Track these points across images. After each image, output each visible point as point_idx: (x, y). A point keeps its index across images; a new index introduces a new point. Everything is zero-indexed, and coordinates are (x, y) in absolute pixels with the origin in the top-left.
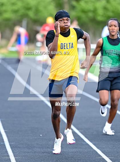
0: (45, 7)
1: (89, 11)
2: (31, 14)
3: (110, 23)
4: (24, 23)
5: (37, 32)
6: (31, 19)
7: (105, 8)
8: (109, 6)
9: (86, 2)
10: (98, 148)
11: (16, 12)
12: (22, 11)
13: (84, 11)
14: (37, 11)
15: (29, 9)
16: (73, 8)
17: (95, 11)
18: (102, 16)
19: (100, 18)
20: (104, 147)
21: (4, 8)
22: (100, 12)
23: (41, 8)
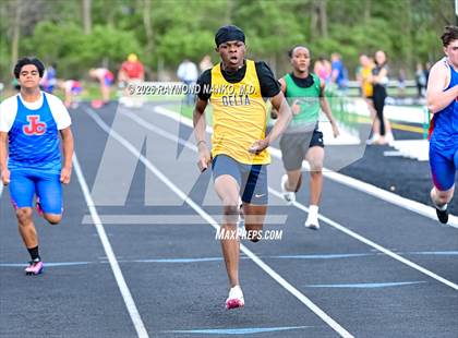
1: (176, 46)
4: (105, 62)
6: (112, 57)
9: (173, 36)
11: (95, 50)
12: (102, 50)
13: (170, 47)
14: (118, 49)
15: (108, 46)
16: (157, 43)
17: (183, 45)
21: (80, 47)
22: (189, 46)
23: (122, 46)
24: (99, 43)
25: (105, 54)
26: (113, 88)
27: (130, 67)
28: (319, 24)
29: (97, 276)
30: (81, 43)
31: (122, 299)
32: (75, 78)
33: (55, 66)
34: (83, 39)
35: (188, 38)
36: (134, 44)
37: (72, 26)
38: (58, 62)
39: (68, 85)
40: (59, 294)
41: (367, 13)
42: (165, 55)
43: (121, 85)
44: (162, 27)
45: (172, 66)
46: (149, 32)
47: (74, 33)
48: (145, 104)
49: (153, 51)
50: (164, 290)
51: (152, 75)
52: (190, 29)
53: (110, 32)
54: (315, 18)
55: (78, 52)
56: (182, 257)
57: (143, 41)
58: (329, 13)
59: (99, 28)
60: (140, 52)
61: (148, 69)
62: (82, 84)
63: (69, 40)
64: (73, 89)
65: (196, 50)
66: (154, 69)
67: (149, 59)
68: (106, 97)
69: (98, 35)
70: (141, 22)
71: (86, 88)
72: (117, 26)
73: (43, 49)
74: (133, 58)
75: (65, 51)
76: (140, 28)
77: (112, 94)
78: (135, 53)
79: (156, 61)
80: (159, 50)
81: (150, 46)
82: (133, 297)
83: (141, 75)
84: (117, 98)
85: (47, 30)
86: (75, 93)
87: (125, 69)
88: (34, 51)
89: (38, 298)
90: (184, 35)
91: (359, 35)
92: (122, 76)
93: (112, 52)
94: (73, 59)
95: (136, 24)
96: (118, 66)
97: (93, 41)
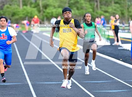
3: (87, 15)
4: (27, 18)
5: (31, 21)
9: (49, 10)
11: (24, 14)
12: (26, 14)
13: (48, 13)
14: (31, 14)
15: (28, 13)
16: (44, 12)
17: (52, 13)
24: (25, 12)
25: (27, 16)
26: (29, 27)
27: (35, 20)
28: (97, 6)
29: (24, 88)
30: (19, 12)
31: (32, 95)
32: (17, 23)
33: (10, 19)
34: (20, 10)
35: (54, 10)
36: (36, 12)
37: (16, 6)
38: (11, 18)
39: (15, 25)
40: (12, 93)
41: (113, 2)
42: (46, 16)
43: (32, 26)
44: (46, 7)
45: (49, 19)
46: (41, 8)
47: (17, 9)
48: (40, 32)
49: (42, 15)
50: (46, 92)
51: (42, 22)
52: (55, 7)
53: (28, 8)
54: (96, 4)
55: (18, 15)
56: (52, 82)
57: (39, 11)
58: (100, 2)
59: (25, 7)
60: (38, 15)
61: (41, 20)
62: (19, 25)
63: (15, 11)
64: (16, 27)
65: (57, 14)
66: (43, 20)
67: (41, 17)
68: (27, 30)
69: (25, 9)
70: (38, 5)
71: (21, 27)
72: (31, 6)
73: (7, 14)
74: (36, 17)
75: (14, 14)
76: (38, 7)
77: (29, 28)
78: (37, 15)
79: (44, 18)
80: (45, 14)
81: (42, 13)
82: (36, 95)
83: (39, 22)
84: (31, 30)
85: (8, 8)
86: (17, 28)
87: (34, 21)
88: (4, 14)
89: (5, 95)
90: (53, 9)
91: (110, 9)
92: (32, 23)
93: (29, 15)
94: (16, 17)
95: (37, 6)
96: (31, 19)
97: (23, 11)
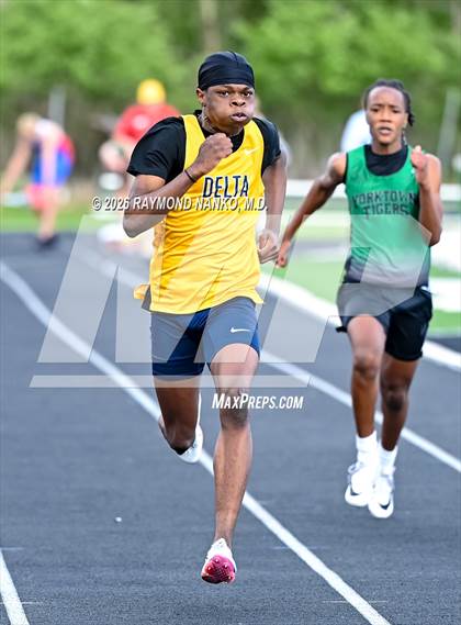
0: (133, 45)
1: (297, 57)
2: (82, 69)
3: (376, 97)
6: (81, 87)
7: (355, 48)
8: (367, 40)
9: (285, 25)
10: (330, 566)
11: (24, 61)
12: (49, 60)
14: (104, 58)
15: (72, 50)
17: (316, 57)
18: (345, 76)
19: (334, 85)
20: (352, 561)
22: (337, 60)
23: (117, 48)
25: (59, 76)
36: (157, 46)
46: (208, 6)
74: (151, 93)
90: (328, 18)
97: (16, 33)
